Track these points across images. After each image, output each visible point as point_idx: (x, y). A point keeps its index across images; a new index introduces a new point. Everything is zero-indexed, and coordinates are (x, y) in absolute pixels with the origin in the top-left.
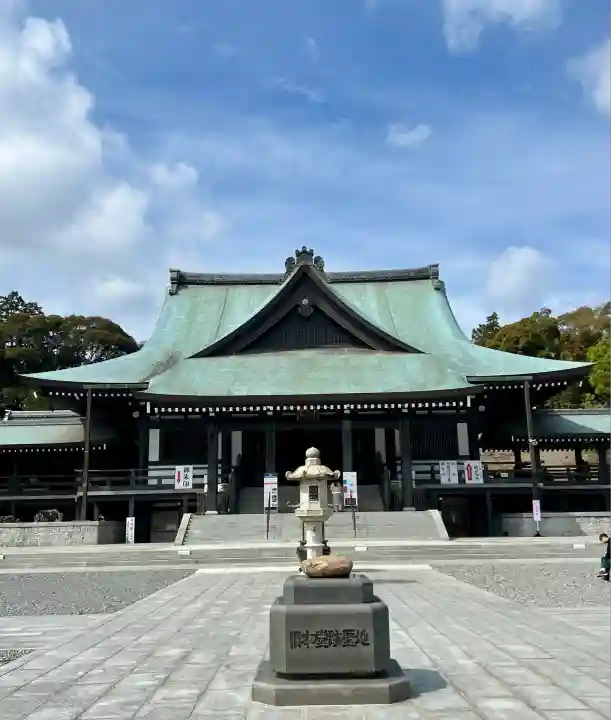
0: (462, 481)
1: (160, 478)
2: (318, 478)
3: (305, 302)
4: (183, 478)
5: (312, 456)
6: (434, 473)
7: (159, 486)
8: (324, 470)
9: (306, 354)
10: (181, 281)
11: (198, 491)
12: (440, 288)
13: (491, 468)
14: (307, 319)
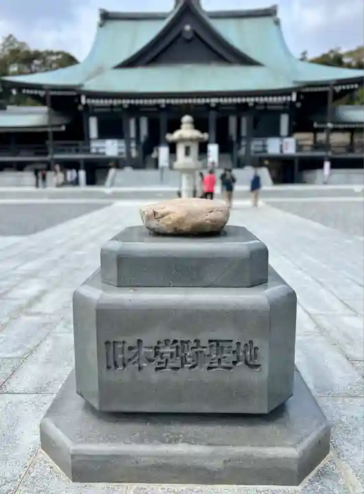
0: (281, 151)
1: (97, 148)
2: (191, 140)
3: (188, 28)
4: (112, 148)
5: (187, 123)
6: (264, 146)
7: (97, 153)
8: (196, 134)
9: (188, 67)
10: (106, 17)
11: (121, 156)
12: (277, 23)
13: (300, 143)
14: (189, 41)
